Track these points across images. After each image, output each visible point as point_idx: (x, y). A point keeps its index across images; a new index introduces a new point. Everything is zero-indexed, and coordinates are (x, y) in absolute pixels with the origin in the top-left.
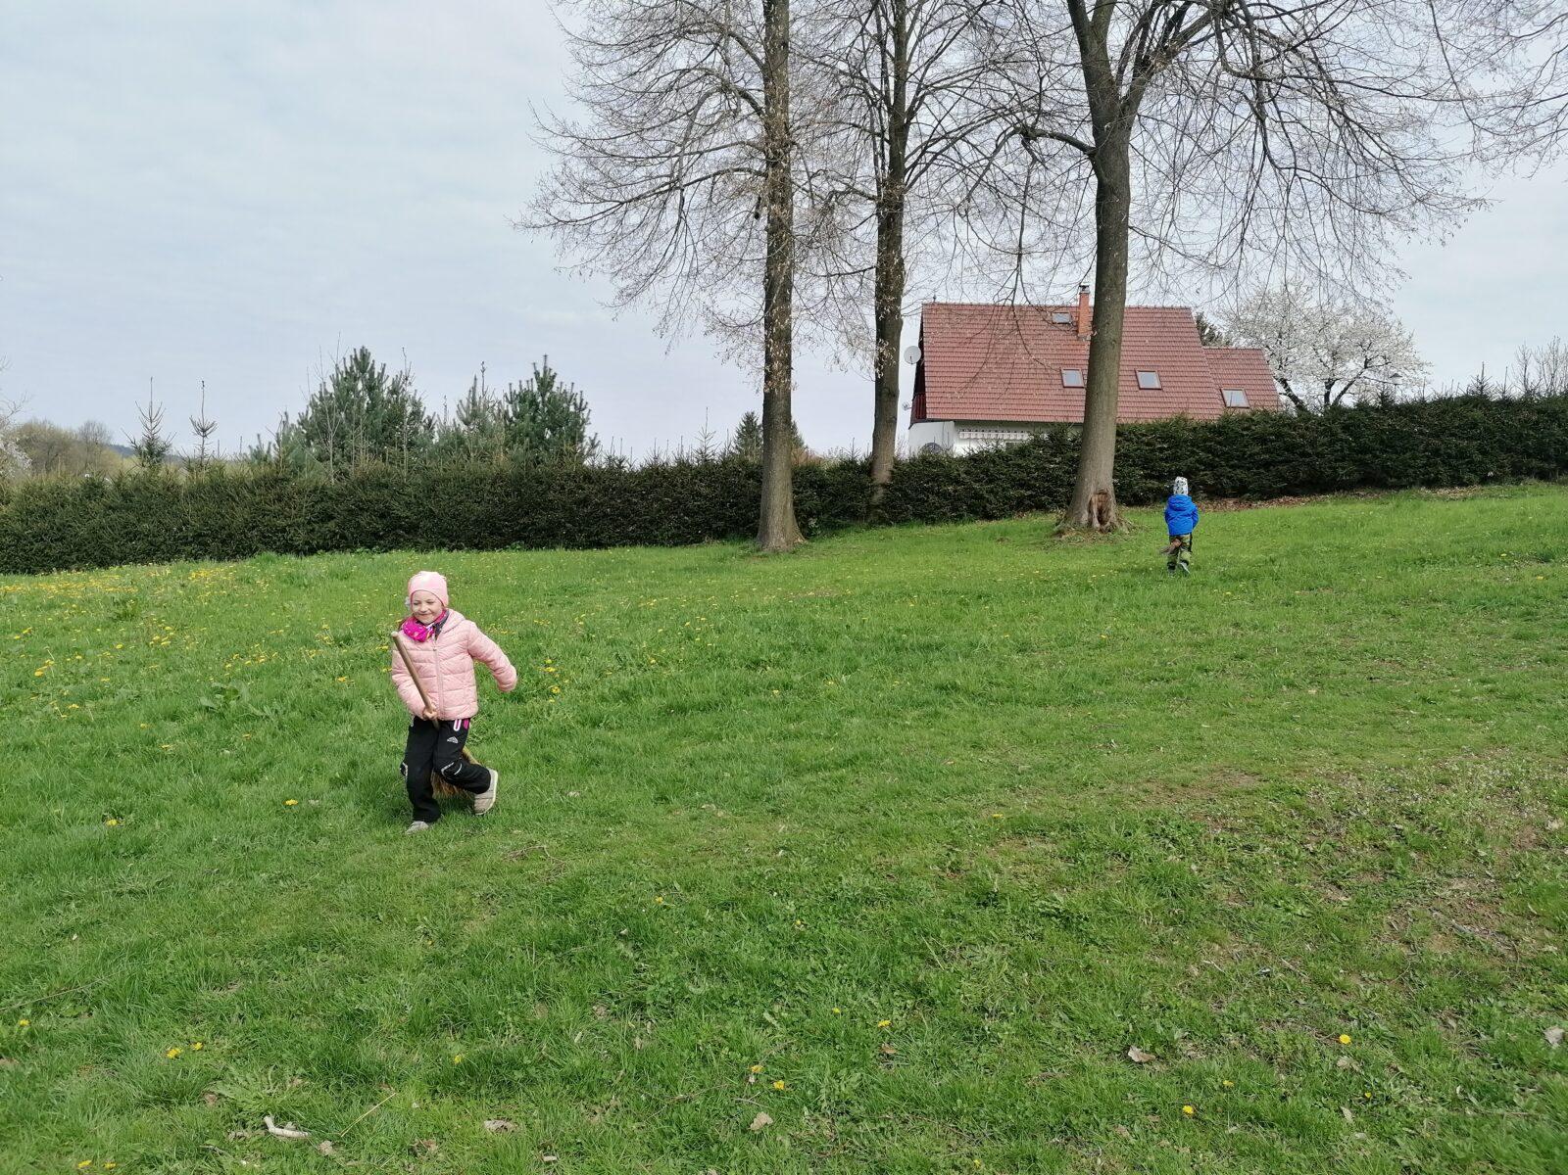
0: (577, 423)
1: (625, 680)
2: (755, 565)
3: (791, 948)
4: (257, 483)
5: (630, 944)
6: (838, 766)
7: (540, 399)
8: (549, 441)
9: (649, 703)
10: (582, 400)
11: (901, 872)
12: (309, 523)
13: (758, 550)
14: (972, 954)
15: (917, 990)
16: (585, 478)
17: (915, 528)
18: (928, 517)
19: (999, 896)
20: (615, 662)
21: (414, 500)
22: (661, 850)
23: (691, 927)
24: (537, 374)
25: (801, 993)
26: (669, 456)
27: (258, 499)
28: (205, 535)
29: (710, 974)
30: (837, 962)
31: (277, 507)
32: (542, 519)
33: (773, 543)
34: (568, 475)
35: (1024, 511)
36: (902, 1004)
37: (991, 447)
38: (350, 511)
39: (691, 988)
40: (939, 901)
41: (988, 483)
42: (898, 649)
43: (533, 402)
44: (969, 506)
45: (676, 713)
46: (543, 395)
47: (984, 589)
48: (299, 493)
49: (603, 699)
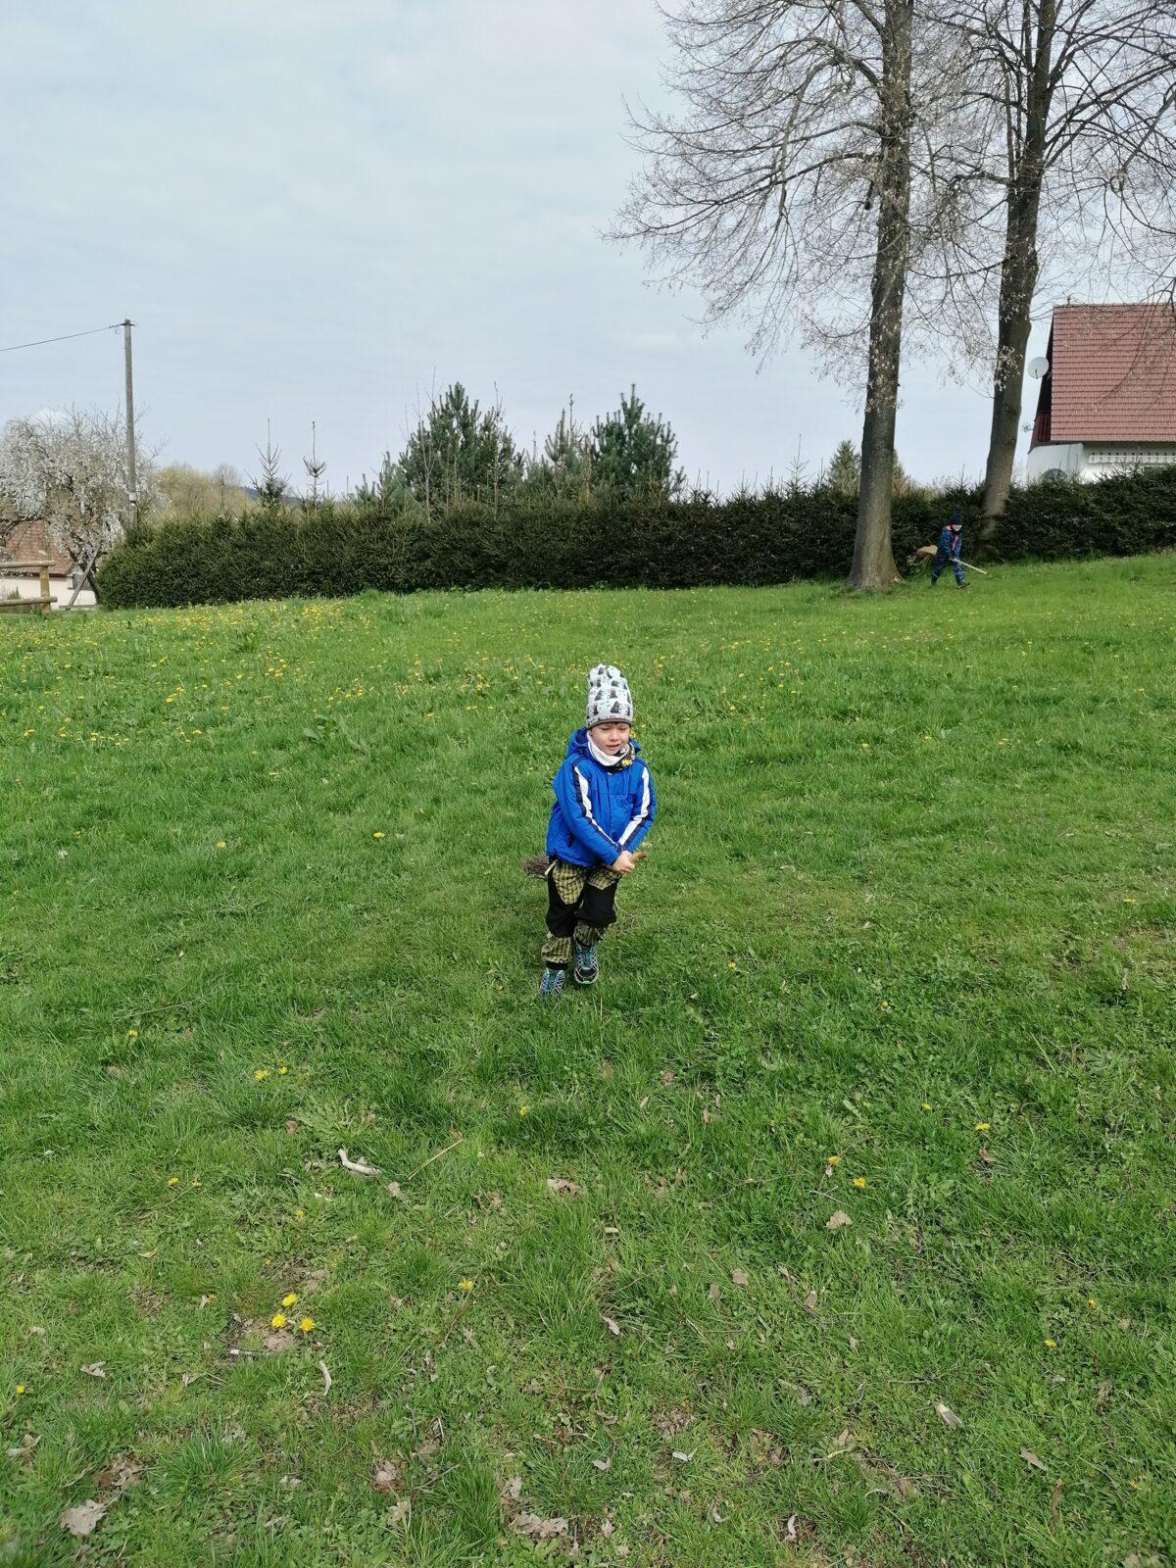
0: (663, 456)
1: (703, 727)
2: (847, 607)
3: (876, 1031)
4: (362, 523)
5: (700, 1009)
6: (935, 832)
7: (626, 432)
8: (634, 476)
9: (726, 753)
10: (669, 431)
11: (1007, 957)
12: (408, 561)
13: (850, 590)
14: (1092, 1058)
15: (1024, 1093)
16: (670, 514)
17: (1030, 565)
18: (1046, 553)
19: (1128, 994)
20: (693, 707)
21: (503, 539)
22: (735, 911)
23: (766, 998)
24: (624, 404)
25: (886, 1082)
26: (757, 490)
27: (363, 538)
28: (319, 573)
29: (785, 1050)
30: (929, 1053)
31: (380, 546)
32: (626, 558)
33: (866, 583)
34: (653, 511)
35: (1164, 545)
36: (1005, 1107)
37: (1128, 473)
38: (445, 549)
39: (764, 1063)
40: (1053, 994)
41: (1121, 513)
42: (1007, 702)
43: (620, 435)
44: (1097, 540)
45: (756, 763)
46: (630, 428)
47: (1114, 635)
48: (399, 532)
49: (680, 746)
